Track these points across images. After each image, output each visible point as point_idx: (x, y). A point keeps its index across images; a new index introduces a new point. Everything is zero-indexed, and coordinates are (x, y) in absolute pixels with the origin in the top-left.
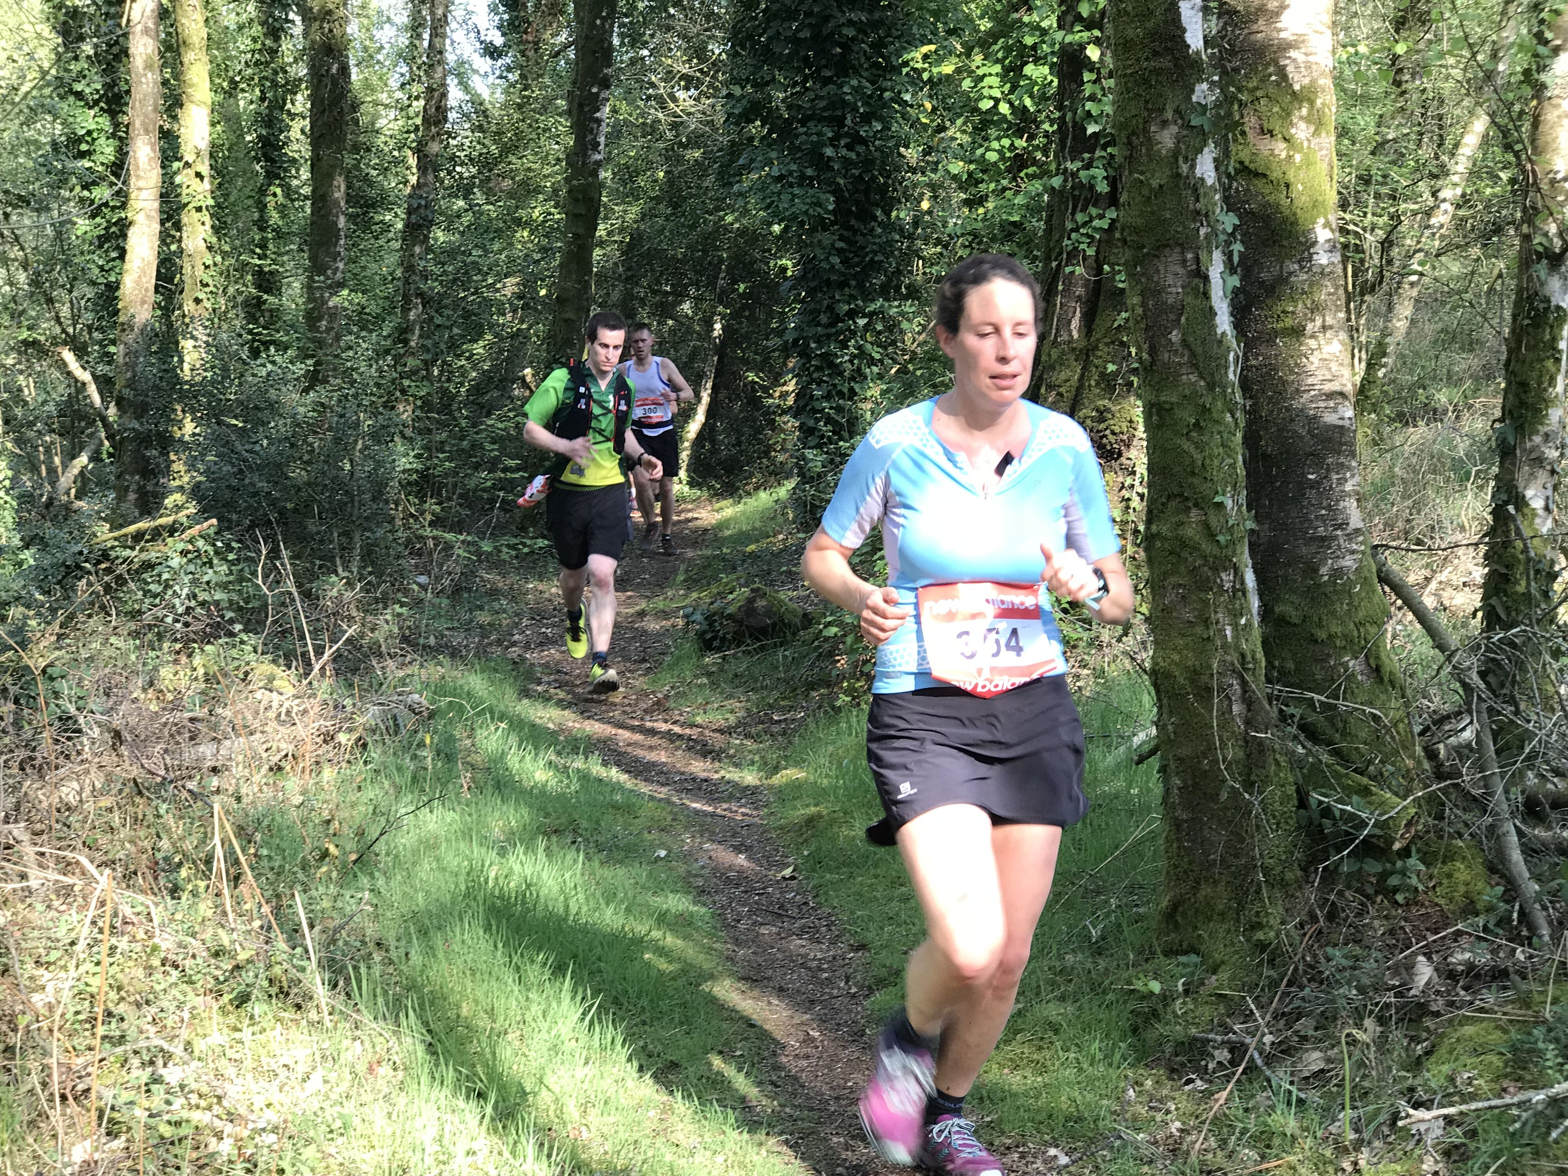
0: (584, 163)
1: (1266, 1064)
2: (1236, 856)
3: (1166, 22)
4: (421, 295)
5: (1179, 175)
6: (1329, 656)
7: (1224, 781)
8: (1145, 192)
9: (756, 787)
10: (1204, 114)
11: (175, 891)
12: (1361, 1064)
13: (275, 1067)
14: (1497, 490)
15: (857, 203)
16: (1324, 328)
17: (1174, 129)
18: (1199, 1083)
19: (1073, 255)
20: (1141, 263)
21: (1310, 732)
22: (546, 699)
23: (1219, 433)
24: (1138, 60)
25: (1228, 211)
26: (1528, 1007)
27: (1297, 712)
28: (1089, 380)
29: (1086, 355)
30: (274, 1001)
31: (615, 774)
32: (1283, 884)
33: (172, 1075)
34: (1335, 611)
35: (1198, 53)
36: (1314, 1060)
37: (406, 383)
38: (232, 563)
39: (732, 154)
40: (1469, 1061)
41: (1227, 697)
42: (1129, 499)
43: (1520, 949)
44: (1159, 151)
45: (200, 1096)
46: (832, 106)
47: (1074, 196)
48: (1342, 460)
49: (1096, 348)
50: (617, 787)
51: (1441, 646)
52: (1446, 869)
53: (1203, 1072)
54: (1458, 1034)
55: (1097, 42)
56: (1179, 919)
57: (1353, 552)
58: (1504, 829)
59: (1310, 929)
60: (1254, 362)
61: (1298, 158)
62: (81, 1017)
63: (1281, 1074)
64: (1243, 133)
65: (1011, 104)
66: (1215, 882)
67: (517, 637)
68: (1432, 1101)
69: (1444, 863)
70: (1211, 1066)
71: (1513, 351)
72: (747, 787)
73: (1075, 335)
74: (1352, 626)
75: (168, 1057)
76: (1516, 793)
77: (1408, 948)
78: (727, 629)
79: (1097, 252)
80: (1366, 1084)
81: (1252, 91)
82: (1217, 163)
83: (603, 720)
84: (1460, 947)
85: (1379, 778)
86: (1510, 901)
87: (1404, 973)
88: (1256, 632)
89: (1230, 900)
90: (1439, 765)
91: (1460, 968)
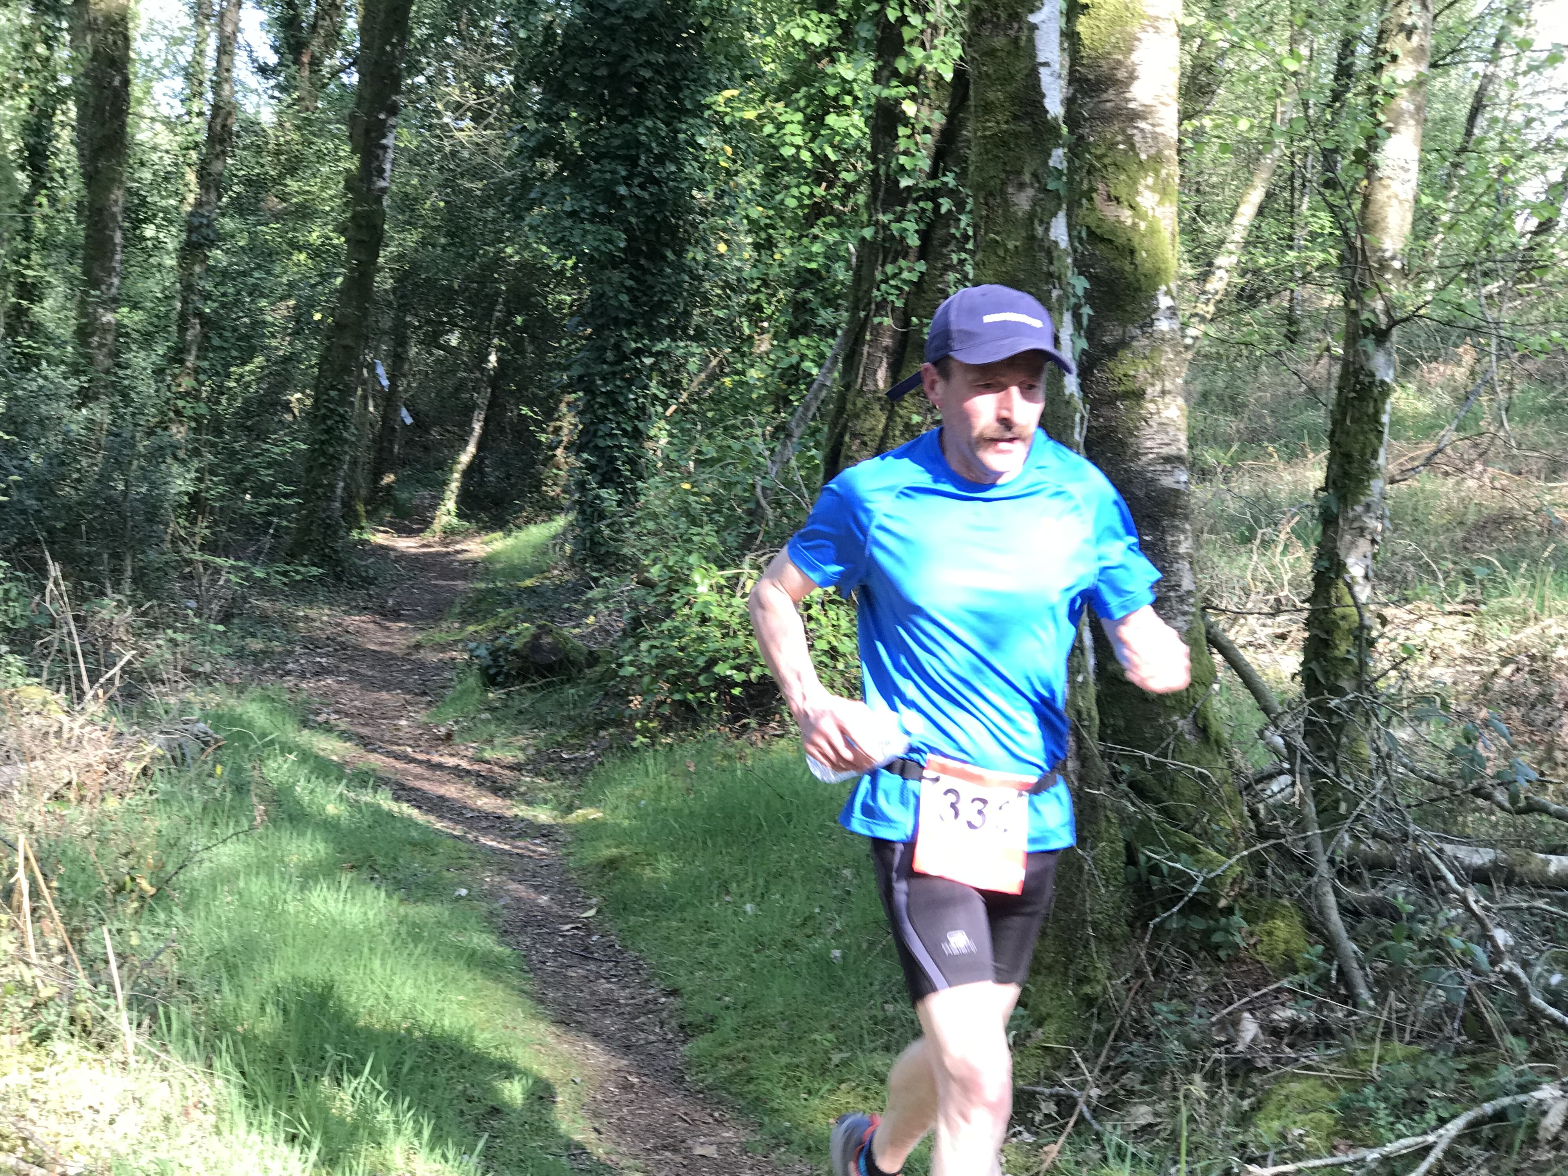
0: (368, 188)
1: (1095, 1118)
2: (1065, 910)
3: (1026, 86)
4: (199, 315)
5: (1032, 238)
6: (1159, 715)
8: (1001, 253)
9: (551, 826)
10: (1059, 179)
12: (1191, 1119)
13: (80, 1109)
14: (1319, 557)
15: (648, 243)
16: (1164, 393)
17: (1030, 192)
18: (1026, 1135)
19: (882, 306)
21: (1139, 790)
22: (327, 728)
25: (1080, 274)
26: (1354, 1066)
27: (1126, 769)
28: (893, 429)
29: (891, 405)
30: (76, 1040)
31: (407, 809)
32: (1110, 939)
35: (1056, 119)
36: (1142, 1114)
37: (181, 403)
39: (523, 187)
40: (1299, 1118)
43: (1339, 1008)
44: (1015, 213)
46: (626, 145)
47: (884, 248)
48: (1177, 522)
50: (410, 822)
51: (1266, 709)
52: (1266, 927)
53: (1030, 1125)
54: (1284, 1092)
55: (913, 97)
57: (1185, 613)
58: (1324, 890)
59: (1136, 984)
60: (1094, 424)
61: (1143, 226)
63: (1110, 1128)
64: (1090, 200)
65: (811, 151)
67: (290, 666)
68: (1265, 1158)
69: (1265, 921)
70: (1038, 1118)
71: (1338, 422)
72: (542, 826)
73: (881, 384)
77: (1230, 1004)
78: (509, 664)
79: (906, 304)
80: (1196, 1139)
81: (1099, 158)
82: (1070, 227)
83: (389, 754)
84: (1283, 1004)
85: (1207, 836)
86: (1329, 960)
87: (1231, 1030)
88: (1092, 690)
89: (1057, 953)
90: (1259, 824)
91: (1284, 1025)
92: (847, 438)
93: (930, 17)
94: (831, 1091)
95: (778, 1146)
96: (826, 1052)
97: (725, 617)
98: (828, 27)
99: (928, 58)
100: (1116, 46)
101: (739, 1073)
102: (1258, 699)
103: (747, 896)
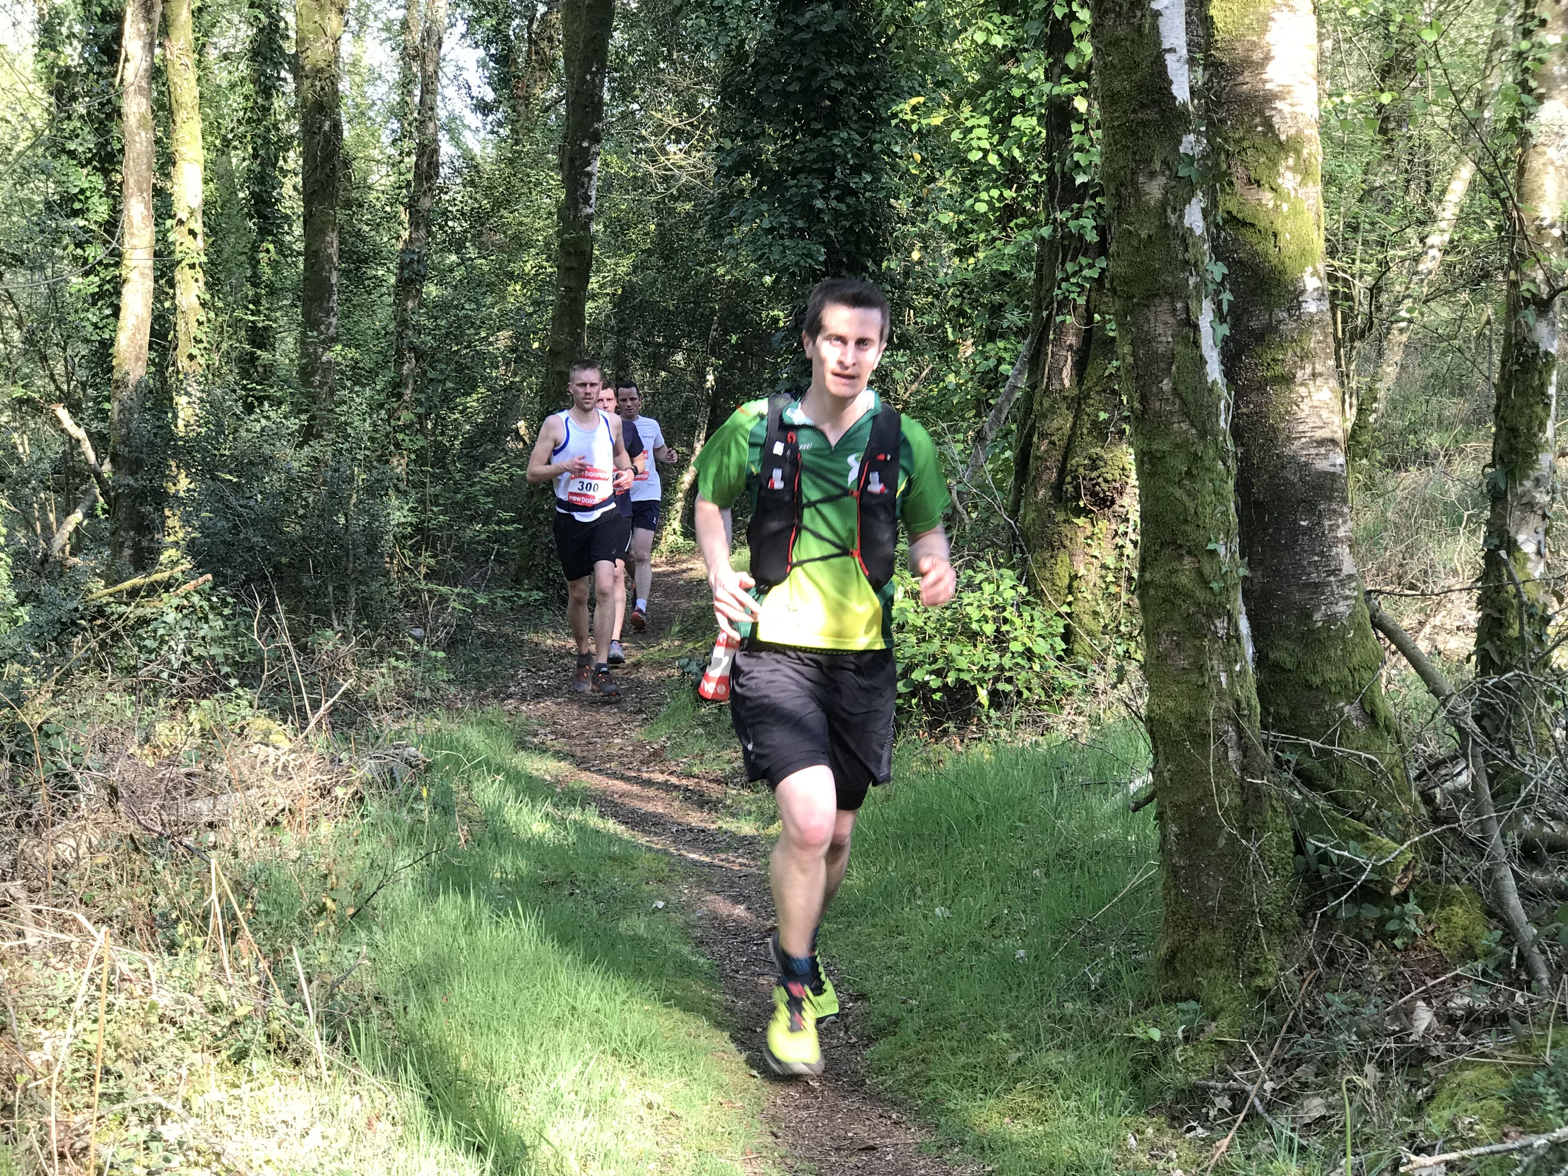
0: (575, 217)
1: (1268, 1111)
2: (1233, 902)
3: (1152, 75)
4: (413, 349)
5: (1167, 226)
6: (1323, 701)
7: (1221, 827)
8: (1135, 243)
9: (754, 837)
10: (1192, 164)
11: (172, 947)
12: (1362, 1111)
13: (274, 1123)
14: (1489, 535)
15: (848, 254)
16: (1314, 375)
17: (1162, 180)
18: (1200, 1130)
19: (1064, 304)
20: (1131, 313)
21: (1306, 778)
22: (542, 750)
23: (1211, 480)
24: (1125, 112)
25: (1217, 260)
26: (1528, 1052)
27: (1292, 757)
28: (1081, 428)
29: (1077, 404)
30: (272, 1056)
31: (612, 826)
32: (1281, 930)
33: (170, 1132)
34: (1329, 656)
35: (1185, 105)
36: (1315, 1107)
37: (400, 436)
38: (227, 618)
39: (723, 206)
40: (1470, 1106)
41: (1223, 743)
42: (1122, 547)
43: (1519, 994)
44: (1147, 202)
45: (199, 1153)
46: (822, 158)
47: (1063, 246)
48: (1334, 506)
49: (1088, 396)
50: (613, 839)
51: (1435, 692)
52: (1444, 914)
53: (1204, 1120)
54: (1459, 1079)
55: (1085, 93)
56: (1178, 966)
57: (1347, 598)
58: (1502, 874)
59: (1309, 975)
60: (1245, 410)
61: (1285, 207)
62: (78, 1075)
63: (1283, 1122)
64: (1231, 184)
65: (1000, 155)
66: (1214, 929)
67: (512, 690)
68: (1434, 1147)
69: (1442, 907)
70: (1212, 1114)
71: (1502, 396)
72: (745, 837)
73: (1067, 383)
74: (1346, 672)
75: (166, 1114)
76: (1512, 836)
77: (1408, 993)
79: (1088, 301)
80: (1367, 1130)
81: (1238, 141)
82: (1205, 213)
83: (600, 771)
84: (1460, 992)
85: (1375, 823)
86: (1509, 945)
87: (1404, 1018)
88: (1251, 679)
89: (1228, 946)
90: (1433, 810)
91: (1460, 1013)
92: (1035, 439)
94: (1008, 1091)
95: (953, 1145)
96: (1003, 1052)
97: (920, 623)
98: (1011, 28)
100: (1250, 27)
101: (917, 1074)
102: (1427, 682)
103: (936, 901)
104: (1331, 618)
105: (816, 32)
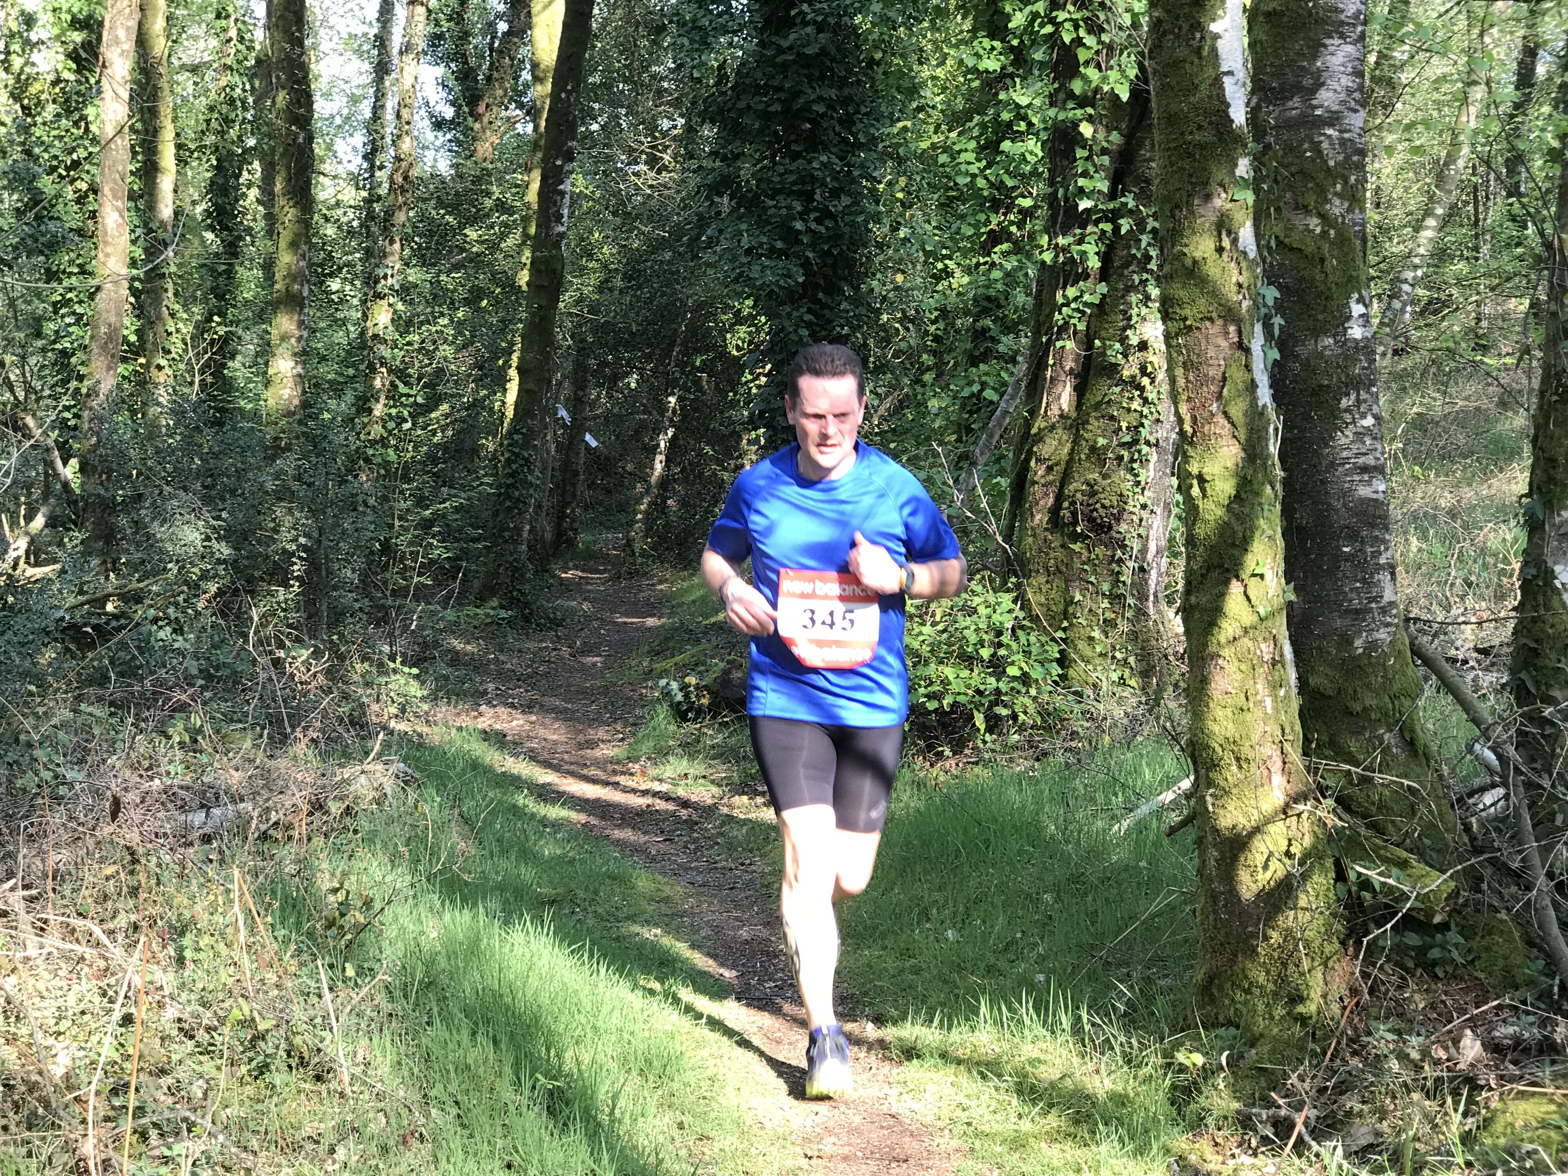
0: (547, 235)
1: (1314, 1139)
3: (1210, 97)
4: (385, 363)
5: (1221, 249)
6: (1364, 728)
8: (1187, 264)
14: (1526, 564)
15: (825, 277)
16: (1359, 402)
17: (1217, 203)
18: (1243, 1157)
19: (1064, 329)
21: (1346, 805)
23: (1260, 504)
24: (1181, 134)
25: (1270, 284)
27: (1333, 784)
28: (1079, 453)
29: (1076, 429)
30: (294, 1072)
32: (1323, 957)
34: (1370, 683)
35: (1241, 127)
36: (1363, 1134)
37: (370, 452)
39: (700, 227)
41: (1267, 768)
42: (1118, 573)
44: (1202, 224)
45: (224, 1168)
46: (802, 181)
47: (1065, 271)
48: (1376, 533)
49: (1088, 422)
51: (1476, 721)
52: (1484, 943)
53: (1247, 1147)
54: (1510, 1109)
55: (1090, 119)
56: (1215, 991)
57: (1388, 625)
59: (1351, 1003)
61: (1332, 232)
65: (987, 178)
69: (1483, 937)
70: (1254, 1141)
71: (1540, 426)
73: (1065, 407)
74: (1387, 699)
77: (1450, 1022)
78: (702, 700)
79: (1088, 327)
82: (1259, 236)
84: (1504, 1021)
86: (1551, 975)
87: (1452, 1048)
88: (1294, 704)
90: (1473, 839)
91: (1506, 1042)
92: (1033, 463)
93: (1105, 38)
94: (1043, 1115)
97: (915, 645)
98: (1001, 53)
99: (1105, 79)
100: (1300, 53)
102: (1466, 710)
103: (948, 922)
104: (1372, 646)
105: (798, 54)
